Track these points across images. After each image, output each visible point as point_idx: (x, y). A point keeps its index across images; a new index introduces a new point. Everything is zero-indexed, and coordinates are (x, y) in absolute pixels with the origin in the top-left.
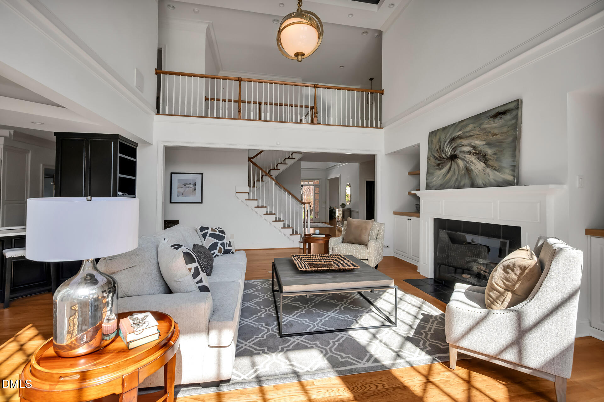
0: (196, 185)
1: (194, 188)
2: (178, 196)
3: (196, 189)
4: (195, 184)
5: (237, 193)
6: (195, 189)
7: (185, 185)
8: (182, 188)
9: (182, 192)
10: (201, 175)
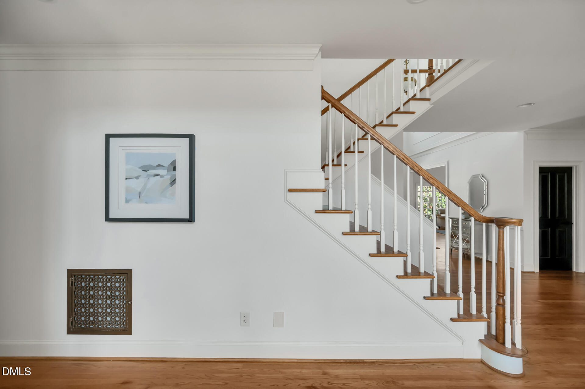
0: (174, 169)
1: (169, 177)
2: (127, 201)
3: (175, 180)
4: (173, 167)
5: (290, 190)
6: (173, 182)
7: (145, 169)
8: (137, 178)
9: (139, 190)
10: (187, 140)
